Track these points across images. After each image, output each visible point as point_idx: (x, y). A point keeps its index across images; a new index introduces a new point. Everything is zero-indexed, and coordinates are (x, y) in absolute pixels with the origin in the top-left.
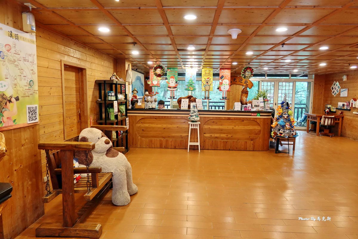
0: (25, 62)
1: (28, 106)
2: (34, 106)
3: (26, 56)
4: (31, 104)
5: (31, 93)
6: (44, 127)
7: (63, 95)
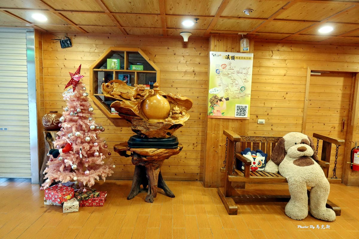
0: (238, 74)
1: (237, 105)
2: (244, 105)
3: (240, 69)
4: (240, 104)
5: (241, 96)
6: (272, 125)
7: (306, 101)
